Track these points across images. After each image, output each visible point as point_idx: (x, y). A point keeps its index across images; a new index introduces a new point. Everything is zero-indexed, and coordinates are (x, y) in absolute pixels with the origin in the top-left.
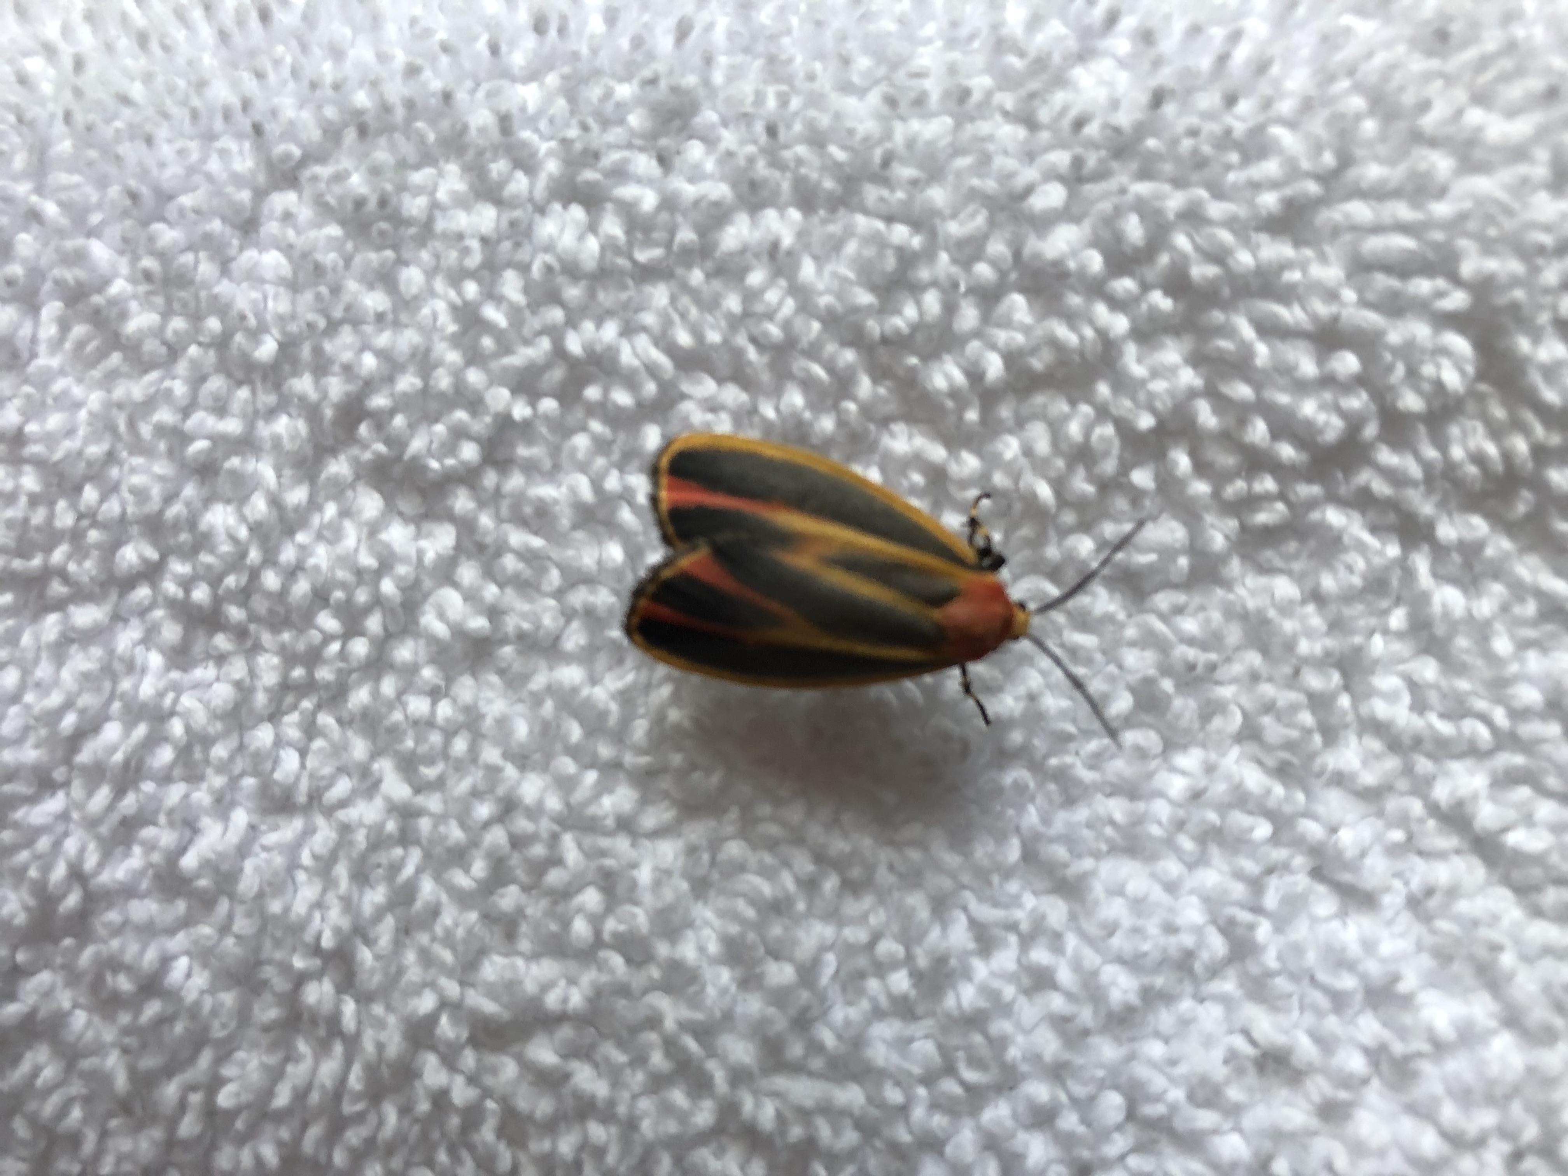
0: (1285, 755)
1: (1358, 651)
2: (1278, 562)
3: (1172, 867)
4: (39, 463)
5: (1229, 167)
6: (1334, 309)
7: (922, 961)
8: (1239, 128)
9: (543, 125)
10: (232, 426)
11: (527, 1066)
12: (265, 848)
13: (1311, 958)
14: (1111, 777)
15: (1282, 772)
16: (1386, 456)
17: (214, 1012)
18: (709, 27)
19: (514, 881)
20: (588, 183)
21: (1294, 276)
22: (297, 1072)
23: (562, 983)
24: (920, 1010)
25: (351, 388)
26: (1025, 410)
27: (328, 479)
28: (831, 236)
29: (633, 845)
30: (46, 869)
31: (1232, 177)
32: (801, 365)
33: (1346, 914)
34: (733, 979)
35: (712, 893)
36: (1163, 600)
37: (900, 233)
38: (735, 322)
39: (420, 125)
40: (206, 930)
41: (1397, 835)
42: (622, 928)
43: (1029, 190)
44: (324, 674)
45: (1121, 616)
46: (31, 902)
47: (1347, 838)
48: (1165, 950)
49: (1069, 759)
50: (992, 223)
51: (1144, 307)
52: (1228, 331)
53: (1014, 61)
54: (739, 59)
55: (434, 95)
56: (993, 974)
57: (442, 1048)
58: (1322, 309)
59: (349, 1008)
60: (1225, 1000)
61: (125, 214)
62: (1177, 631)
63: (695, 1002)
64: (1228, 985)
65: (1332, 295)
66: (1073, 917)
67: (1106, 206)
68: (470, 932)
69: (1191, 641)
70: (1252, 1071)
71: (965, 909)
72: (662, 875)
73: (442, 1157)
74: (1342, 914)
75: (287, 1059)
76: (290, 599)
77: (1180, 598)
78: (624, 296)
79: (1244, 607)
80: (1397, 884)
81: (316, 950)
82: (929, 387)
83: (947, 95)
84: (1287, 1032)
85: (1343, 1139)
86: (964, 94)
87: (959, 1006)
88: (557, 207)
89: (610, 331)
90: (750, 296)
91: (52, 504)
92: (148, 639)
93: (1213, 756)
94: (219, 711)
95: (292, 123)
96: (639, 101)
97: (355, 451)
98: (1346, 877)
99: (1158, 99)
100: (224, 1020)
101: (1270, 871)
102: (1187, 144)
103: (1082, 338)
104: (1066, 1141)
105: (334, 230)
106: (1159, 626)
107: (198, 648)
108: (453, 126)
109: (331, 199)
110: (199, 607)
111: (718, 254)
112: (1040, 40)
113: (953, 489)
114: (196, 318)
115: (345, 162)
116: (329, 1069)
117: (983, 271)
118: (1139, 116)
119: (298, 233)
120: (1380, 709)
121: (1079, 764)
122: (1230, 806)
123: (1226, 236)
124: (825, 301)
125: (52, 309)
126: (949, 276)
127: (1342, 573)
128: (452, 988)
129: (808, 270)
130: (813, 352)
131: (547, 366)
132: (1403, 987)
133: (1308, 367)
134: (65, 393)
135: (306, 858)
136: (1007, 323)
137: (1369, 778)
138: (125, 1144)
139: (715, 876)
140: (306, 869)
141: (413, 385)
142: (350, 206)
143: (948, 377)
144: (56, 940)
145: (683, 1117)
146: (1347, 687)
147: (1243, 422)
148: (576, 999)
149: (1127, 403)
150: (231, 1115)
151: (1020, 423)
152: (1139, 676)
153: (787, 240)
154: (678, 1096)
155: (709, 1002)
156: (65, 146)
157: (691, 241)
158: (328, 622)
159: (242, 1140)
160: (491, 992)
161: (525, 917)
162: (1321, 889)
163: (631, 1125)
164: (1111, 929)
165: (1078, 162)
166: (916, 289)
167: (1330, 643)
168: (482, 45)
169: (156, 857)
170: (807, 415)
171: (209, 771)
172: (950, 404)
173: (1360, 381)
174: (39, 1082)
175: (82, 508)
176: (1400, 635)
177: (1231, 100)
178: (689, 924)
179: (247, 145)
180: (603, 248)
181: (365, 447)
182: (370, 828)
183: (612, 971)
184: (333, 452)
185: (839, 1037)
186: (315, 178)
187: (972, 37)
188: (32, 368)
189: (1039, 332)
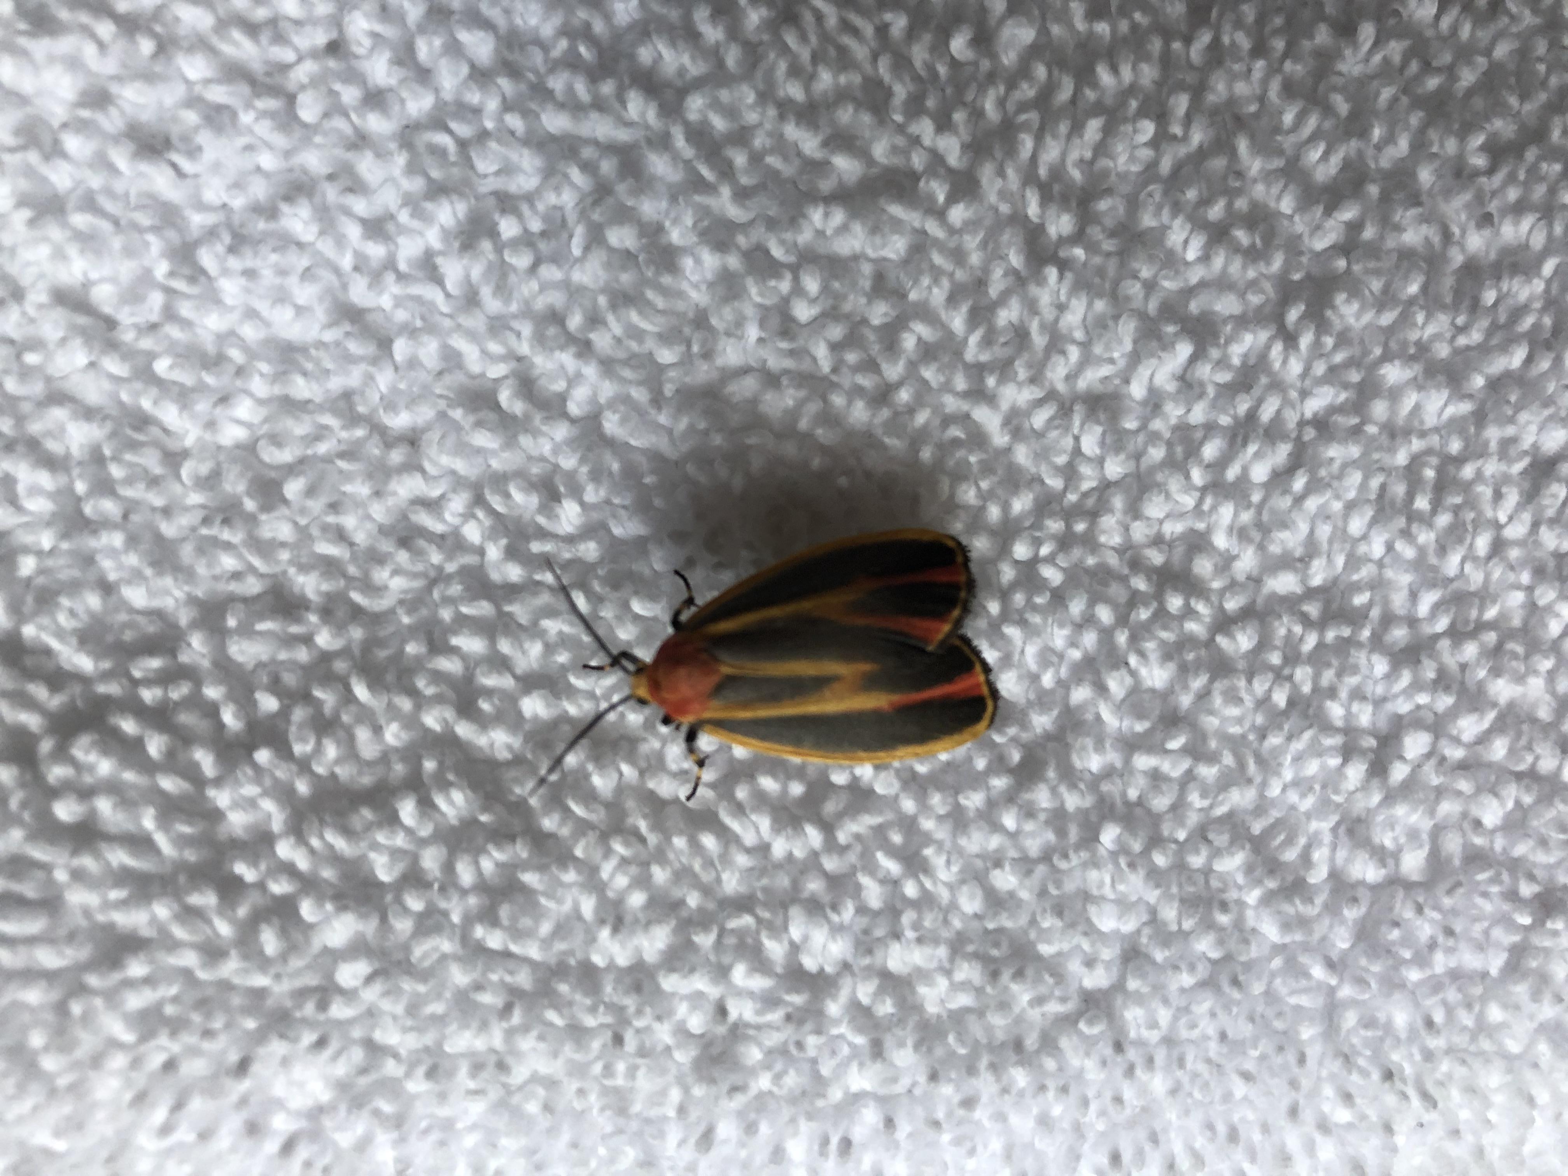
0: (141, 437)
1: (65, 535)
2: (141, 620)
3: (250, 332)
4: (1327, 727)
5: (175, 1000)
6: (76, 862)
7: (486, 245)
8: (163, 1040)
9: (846, 1050)
10: (1143, 762)
11: (864, 154)
12: (1112, 361)
13: (117, 243)
14: (307, 418)
15: (143, 421)
16: (31, 721)
17: (1159, 208)
18: (682, 1143)
19: (877, 329)
20: (798, 991)
21: (115, 895)
22: (1082, 150)
23: (829, 232)
24: (492, 202)
25: (1027, 796)
26: (380, 771)
27: (1051, 709)
28: (563, 939)
29: (765, 361)
30: (1317, 344)
31: (174, 990)
32: (597, 816)
33: (84, 285)
34: (668, 233)
35: (691, 315)
36: (252, 586)
37: (495, 940)
38: (660, 856)
39: (962, 1051)
40: (1168, 285)
41: (32, 358)
42: (773, 283)
43: (369, 979)
44: (1055, 526)
45: (292, 571)
46: (1329, 313)
47: (81, 358)
48: (256, 254)
49: (344, 435)
50: (406, 948)
51: (263, 867)
52: (181, 841)
53: (387, 1107)
54: (653, 1113)
55: (950, 1080)
56: (421, 234)
57: (942, 171)
58: (87, 862)
59: (1033, 209)
60: (201, 206)
61: (1248, 966)
62: (240, 557)
63: (704, 212)
64: (197, 220)
65: (78, 876)
66: (345, 287)
67: (296, 963)
68: (916, 281)
69: (228, 546)
70: (175, 140)
71: (448, 295)
72: (735, 330)
73: (942, 70)
74: (87, 285)
75: (1092, 162)
76: (1085, 597)
77: (234, 587)
78: (765, 881)
79: (176, 580)
80: (31, 311)
81: (1063, 266)
82: (469, 792)
83: (451, 1074)
84: (141, 174)
85: (89, 73)
86: (432, 1074)
87: (452, 203)
88: (829, 969)
89: (779, 848)
90: (643, 881)
91: (1316, 689)
92: (1227, 561)
93: (208, 436)
94: (1155, 491)
95: (1088, 1054)
96: (753, 1072)
97: (1025, 736)
98: (82, 320)
99: (243, 1067)
100: (1151, 200)
101: (153, 327)
102: (218, 1024)
103: (322, 837)
104: (354, 76)
105: (1045, 949)
106: (257, 562)
107: (1179, 551)
108: (930, 1050)
109: (1050, 981)
110: (1176, 589)
111: (673, 923)
112: (360, 1126)
113: (451, 694)
114: (1180, 866)
115: (1035, 1015)
116: (1051, 153)
117: (415, 903)
118: (261, 1051)
119: (1078, 947)
120: (45, 479)
121: (337, 430)
122: (193, 390)
123: (179, 932)
124: (570, 876)
125: (1318, 876)
126: (448, 899)
127: (80, 609)
128: (933, 228)
129: (588, 906)
130: (583, 827)
131: (840, 815)
132: (26, 214)
133: (104, 806)
134: (1303, 796)
135: (1074, 353)
136: (395, 853)
137: (59, 414)
138: (1241, 88)
139: (687, 330)
140: (1074, 341)
141: (967, 798)
142: (1030, 972)
143: (451, 802)
144: (1309, 277)
145: (716, 105)
146: (79, 499)
147: (170, 754)
148: (816, 215)
149: (280, 774)
150: (1142, 113)
151: (385, 758)
152: (276, 514)
153: (605, 933)
154: (719, 123)
155: (690, 212)
156: (1307, 1032)
157: (696, 934)
158: (1052, 575)
159: (1132, 90)
160: (897, 225)
161: (866, 294)
162: (107, 310)
163: (765, 96)
164: (307, 275)
165: (323, 1006)
166: (482, 886)
167: (93, 543)
168: (904, 1129)
169: (1215, 353)
170: (590, 767)
171: (1167, 435)
172: (451, 777)
173: (54, 793)
174: (1321, 148)
175: (1287, 686)
176: (26, 550)
177: (170, 1066)
178: (711, 285)
179: (1133, 1034)
180: (786, 929)
181: (1014, 740)
182: (1014, 379)
183: (782, 242)
184: (1048, 737)
185: (566, 176)
186: (1063, 1000)
187: (426, 1131)
188: (1335, 818)
189: (363, 844)
